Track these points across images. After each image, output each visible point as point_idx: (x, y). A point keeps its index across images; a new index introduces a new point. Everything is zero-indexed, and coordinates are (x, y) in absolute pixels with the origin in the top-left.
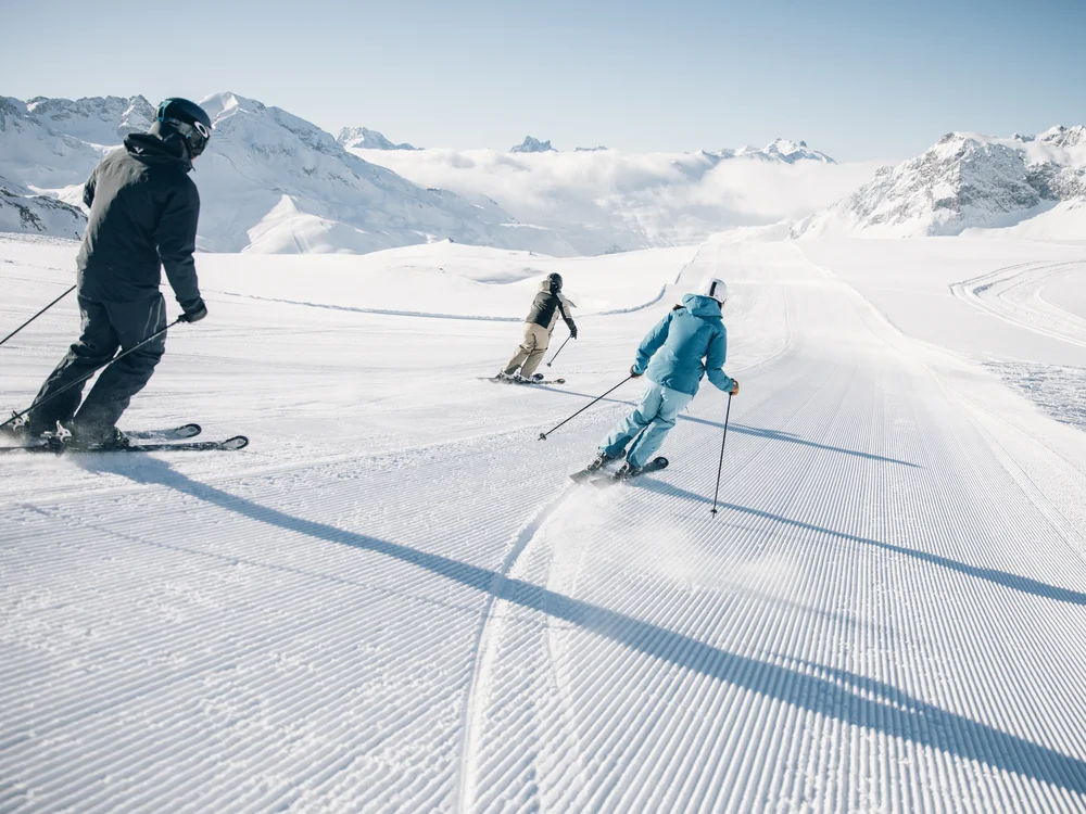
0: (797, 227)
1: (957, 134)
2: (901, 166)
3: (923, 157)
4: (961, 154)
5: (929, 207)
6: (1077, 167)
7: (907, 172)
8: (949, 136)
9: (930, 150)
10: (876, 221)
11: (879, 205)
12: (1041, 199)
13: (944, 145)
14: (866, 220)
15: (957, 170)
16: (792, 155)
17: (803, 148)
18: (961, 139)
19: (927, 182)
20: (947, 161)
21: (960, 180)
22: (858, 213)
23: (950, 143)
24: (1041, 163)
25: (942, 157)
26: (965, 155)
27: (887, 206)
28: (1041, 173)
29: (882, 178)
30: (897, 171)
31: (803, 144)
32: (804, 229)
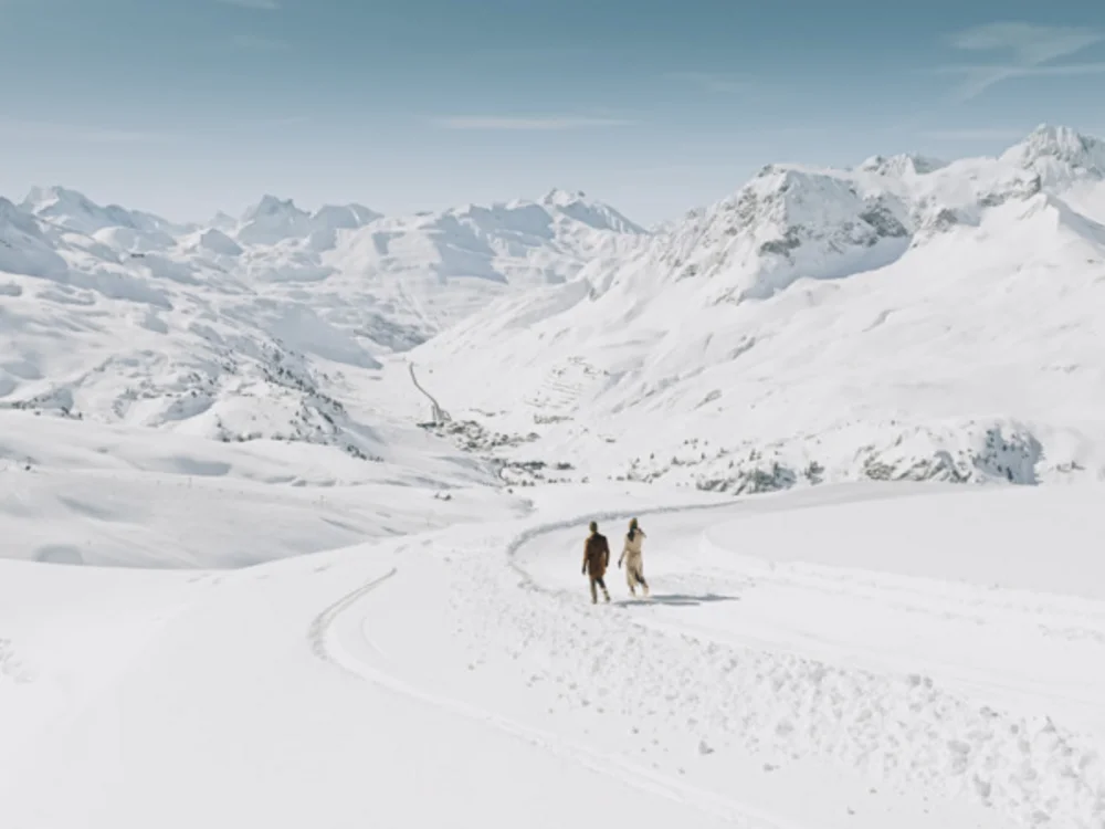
0: (597, 284)
1: (777, 166)
2: (715, 206)
3: (740, 194)
4: (784, 189)
5: (753, 253)
6: (917, 198)
7: (722, 213)
8: (767, 169)
9: (748, 185)
10: (692, 272)
11: (692, 253)
12: (879, 237)
13: (763, 179)
14: (678, 271)
15: (782, 207)
16: (570, 206)
17: (582, 198)
18: (783, 171)
19: (746, 224)
20: (769, 199)
21: (786, 218)
22: (669, 264)
23: (770, 177)
24: (877, 195)
25: (761, 193)
26: (789, 190)
27: (701, 255)
28: (877, 206)
29: (694, 222)
30: (711, 211)
31: (582, 194)
32: (606, 287)
